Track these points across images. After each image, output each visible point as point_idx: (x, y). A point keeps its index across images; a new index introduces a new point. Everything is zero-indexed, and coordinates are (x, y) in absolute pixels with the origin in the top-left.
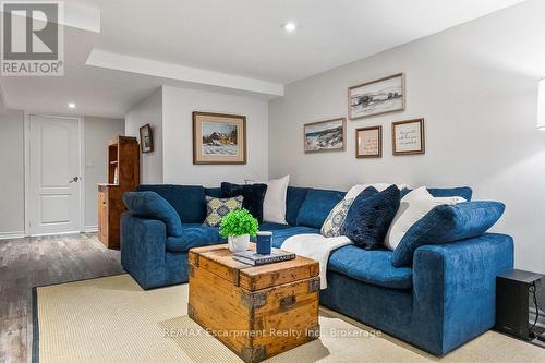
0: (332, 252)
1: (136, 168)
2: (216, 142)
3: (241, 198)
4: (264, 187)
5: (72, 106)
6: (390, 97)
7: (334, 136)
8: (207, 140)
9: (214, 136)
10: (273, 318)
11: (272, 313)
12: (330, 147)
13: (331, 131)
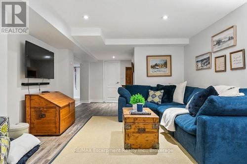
0: (177, 116)
1: (132, 78)
2: (157, 67)
3: (163, 91)
4: (174, 87)
5: (114, 57)
6: (229, 39)
7: (207, 62)
8: (153, 67)
9: (156, 65)
10: (134, 134)
11: (133, 132)
12: (205, 67)
13: (205, 59)
